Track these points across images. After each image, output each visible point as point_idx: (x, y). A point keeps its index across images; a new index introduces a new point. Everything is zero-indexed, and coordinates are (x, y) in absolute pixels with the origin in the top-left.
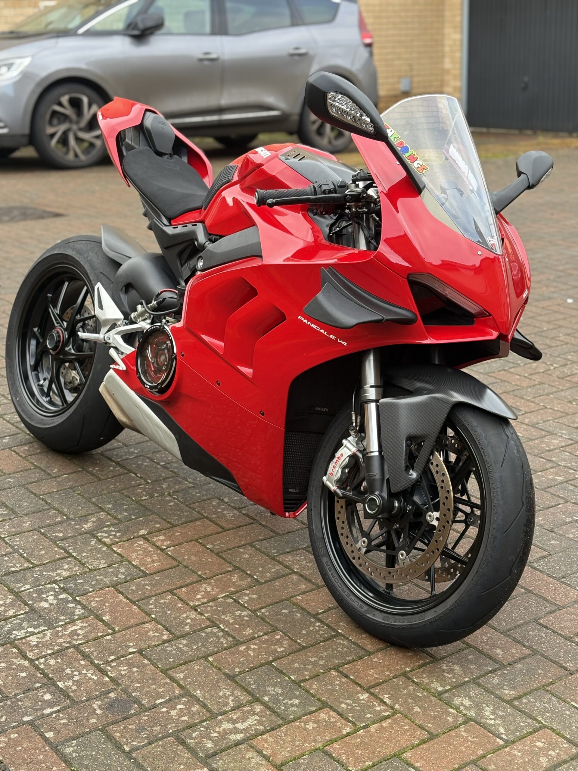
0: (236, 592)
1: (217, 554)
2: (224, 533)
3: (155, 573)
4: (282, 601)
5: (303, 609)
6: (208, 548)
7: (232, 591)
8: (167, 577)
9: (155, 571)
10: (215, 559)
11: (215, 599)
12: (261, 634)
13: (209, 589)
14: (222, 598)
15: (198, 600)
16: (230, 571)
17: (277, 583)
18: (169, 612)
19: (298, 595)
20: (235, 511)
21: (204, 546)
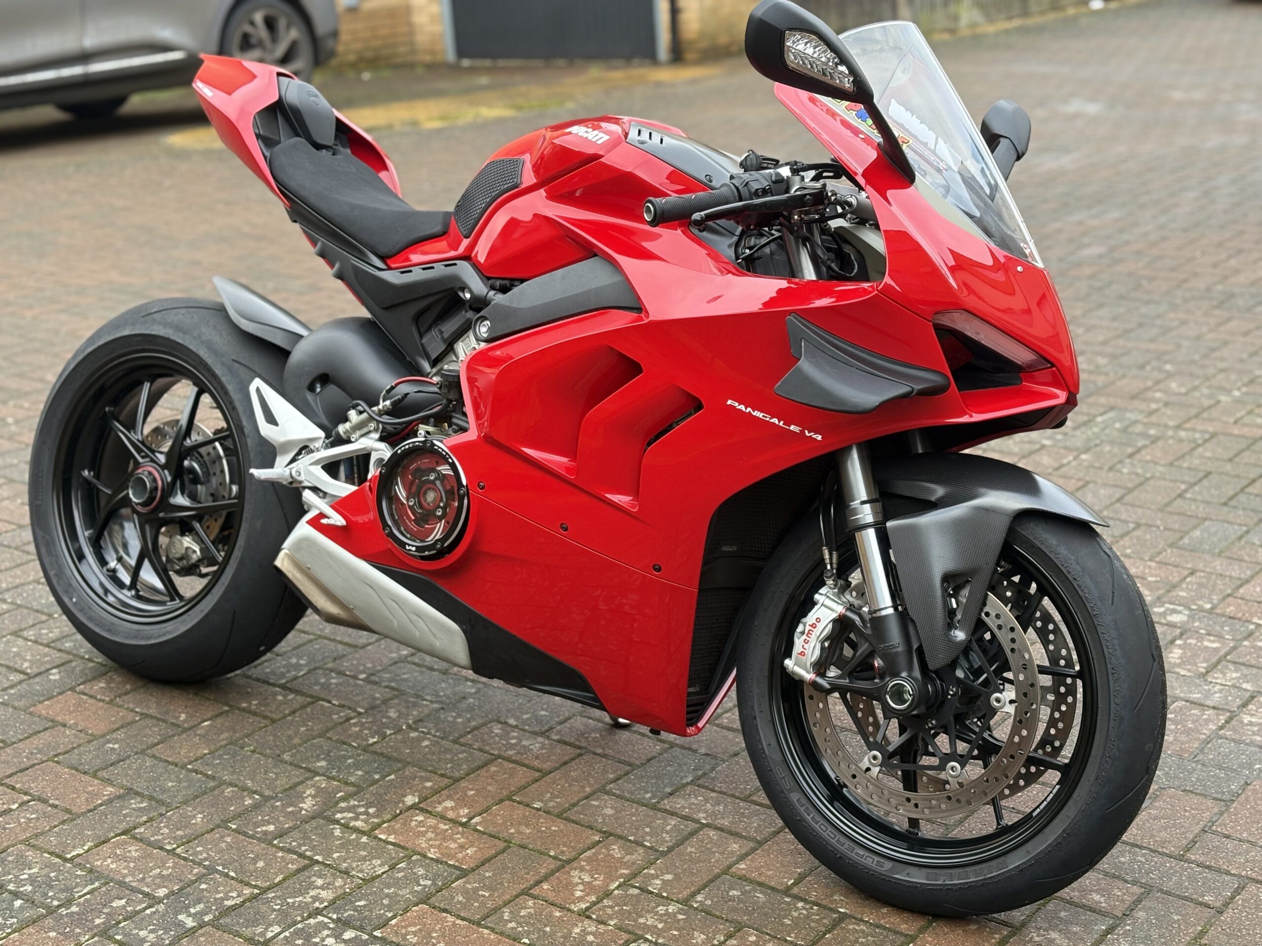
0: (634, 875)
1: (559, 816)
2: (548, 779)
3: (478, 867)
4: (717, 877)
5: (760, 884)
6: (538, 809)
7: (627, 875)
8: (505, 868)
9: (477, 862)
10: (562, 826)
11: (608, 894)
12: (722, 938)
13: (587, 879)
14: (617, 888)
15: (580, 899)
16: (599, 842)
17: (689, 849)
18: (548, 929)
19: (737, 862)
20: (540, 739)
21: (528, 805)
